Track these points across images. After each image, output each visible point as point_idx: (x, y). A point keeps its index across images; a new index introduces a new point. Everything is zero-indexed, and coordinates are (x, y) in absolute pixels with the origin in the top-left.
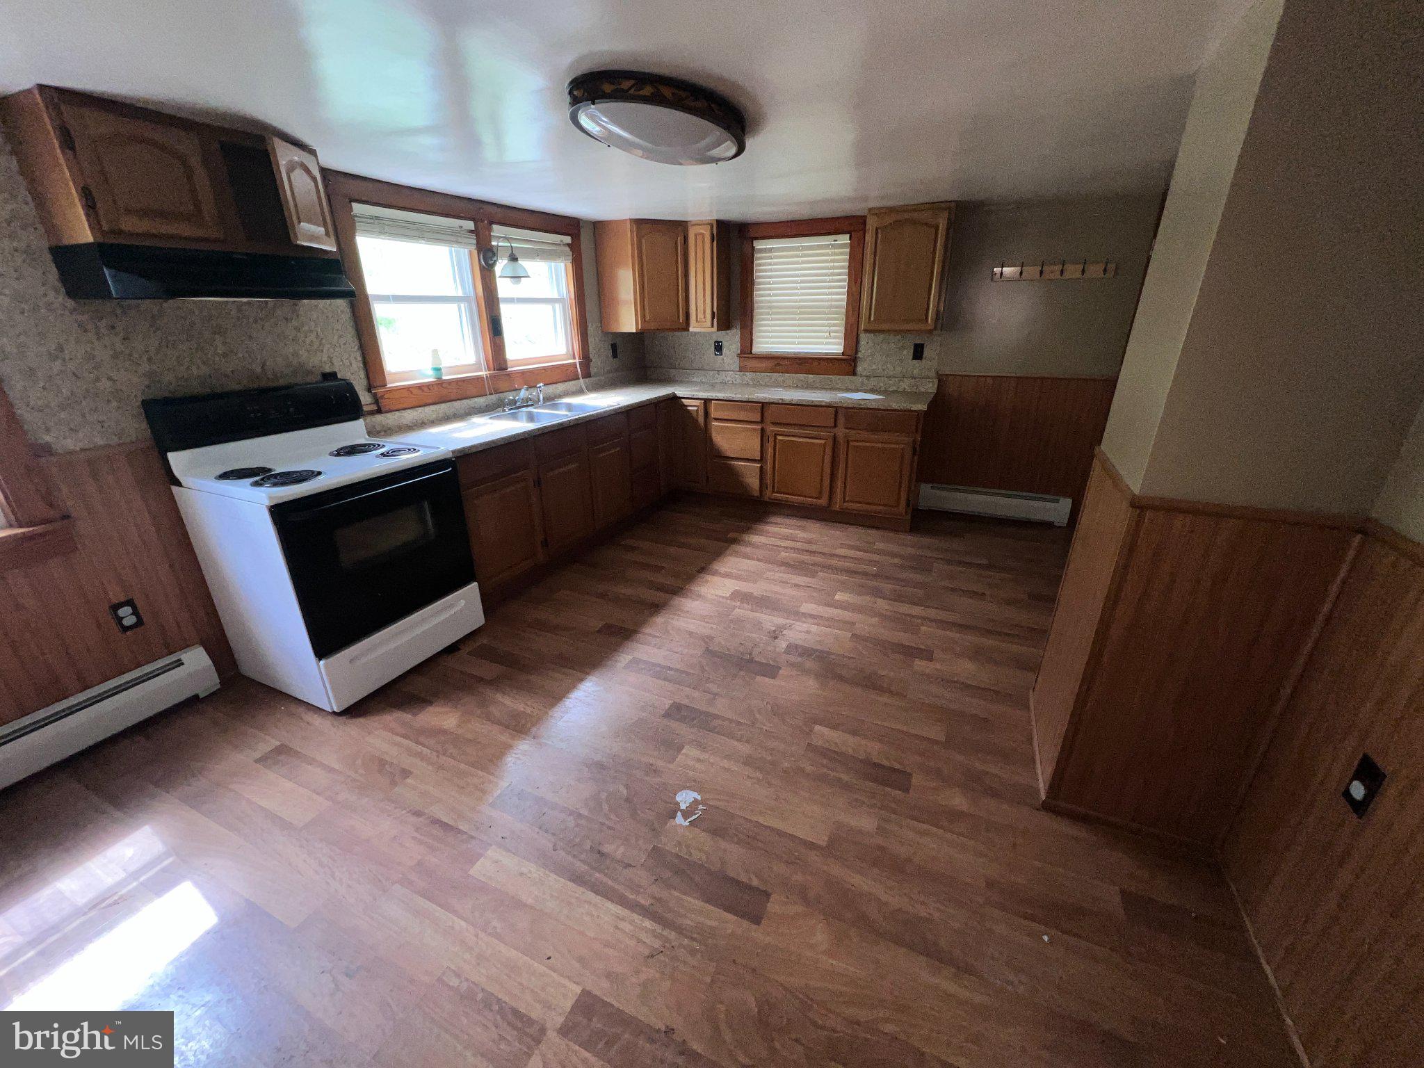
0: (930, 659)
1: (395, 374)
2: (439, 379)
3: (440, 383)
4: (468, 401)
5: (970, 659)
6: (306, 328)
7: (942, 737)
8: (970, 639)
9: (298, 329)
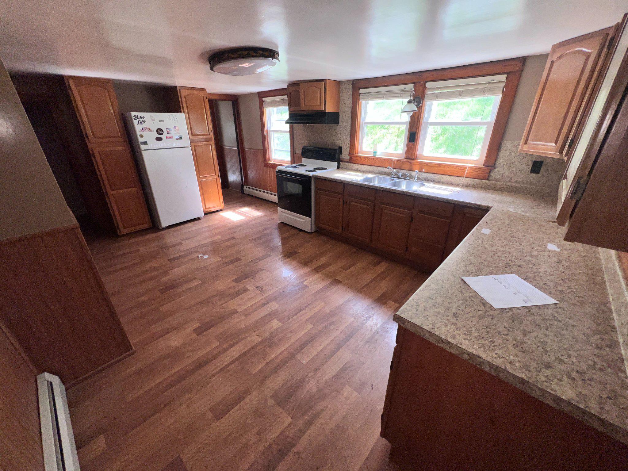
0: (195, 330)
1: (365, 151)
2: (374, 156)
3: (374, 158)
4: (381, 168)
5: (177, 348)
6: (338, 132)
7: (161, 308)
8: (188, 361)
9: (336, 132)
